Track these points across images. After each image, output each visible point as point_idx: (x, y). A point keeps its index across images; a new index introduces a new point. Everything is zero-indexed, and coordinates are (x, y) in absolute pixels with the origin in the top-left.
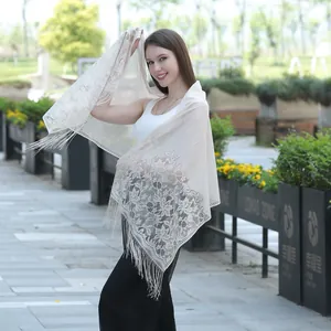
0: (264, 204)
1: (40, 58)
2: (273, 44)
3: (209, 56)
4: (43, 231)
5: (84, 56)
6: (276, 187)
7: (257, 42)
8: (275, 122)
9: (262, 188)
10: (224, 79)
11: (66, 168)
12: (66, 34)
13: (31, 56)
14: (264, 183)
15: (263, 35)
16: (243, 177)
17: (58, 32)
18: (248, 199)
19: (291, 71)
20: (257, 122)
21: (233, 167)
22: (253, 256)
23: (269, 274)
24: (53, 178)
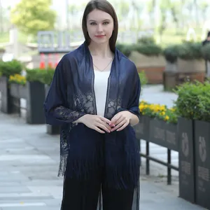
0: (168, 132)
1: (12, 32)
2: (176, 20)
3: (131, 29)
4: (13, 153)
5: (43, 30)
6: (177, 120)
7: (164, 19)
8: (177, 75)
9: (166, 120)
10: (141, 45)
11: (29, 108)
12: (29, 15)
13: (5, 31)
14: (167, 118)
15: (169, 14)
16: (153, 113)
17: (24, 13)
18: (157, 129)
19: (188, 39)
20: (165, 75)
21: (146, 106)
22: (161, 169)
23: (172, 182)
24: (20, 116)
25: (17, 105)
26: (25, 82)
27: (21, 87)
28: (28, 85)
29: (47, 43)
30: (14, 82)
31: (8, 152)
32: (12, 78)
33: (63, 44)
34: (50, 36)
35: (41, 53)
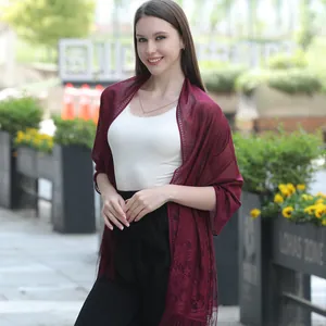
25: (31, 191)
26: (51, 144)
27: (41, 155)
28: (57, 151)
29: (77, 64)
30: (26, 145)
31: (23, 292)
32: (21, 136)
33: (110, 67)
34: (84, 48)
35: (66, 83)
